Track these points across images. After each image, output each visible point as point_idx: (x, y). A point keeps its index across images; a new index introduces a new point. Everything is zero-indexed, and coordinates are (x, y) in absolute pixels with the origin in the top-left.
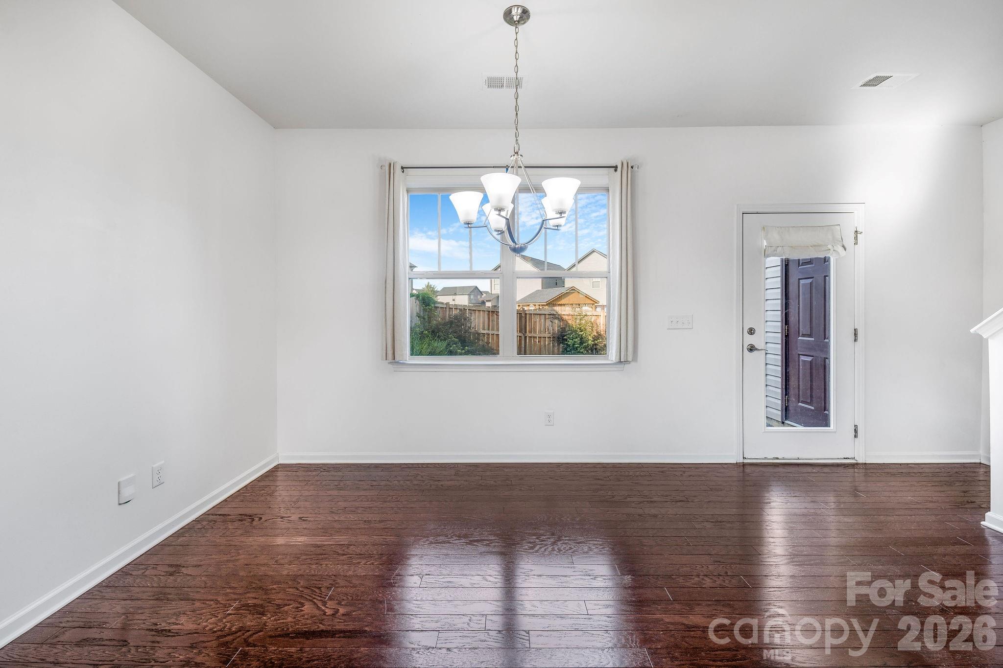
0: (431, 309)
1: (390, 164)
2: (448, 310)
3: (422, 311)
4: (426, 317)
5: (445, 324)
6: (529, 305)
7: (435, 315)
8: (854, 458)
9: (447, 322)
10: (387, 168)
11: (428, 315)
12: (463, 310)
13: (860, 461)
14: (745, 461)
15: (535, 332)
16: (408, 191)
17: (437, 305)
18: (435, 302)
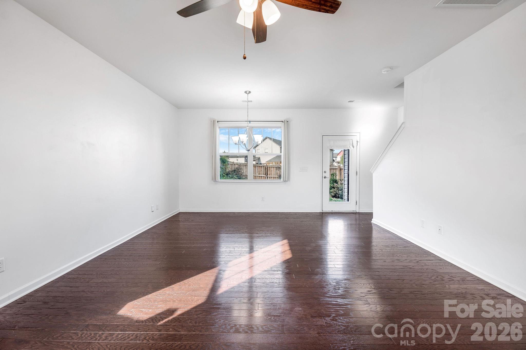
0: (226, 165)
1: (214, 121)
2: (233, 165)
3: (222, 165)
4: (224, 168)
5: (232, 171)
6: (273, 163)
7: (228, 167)
8: (356, 211)
9: (233, 171)
10: (213, 122)
11: (225, 167)
12: (240, 165)
13: (357, 212)
14: (323, 212)
15: (272, 175)
16: (219, 128)
17: (228, 163)
18: (228, 162)
